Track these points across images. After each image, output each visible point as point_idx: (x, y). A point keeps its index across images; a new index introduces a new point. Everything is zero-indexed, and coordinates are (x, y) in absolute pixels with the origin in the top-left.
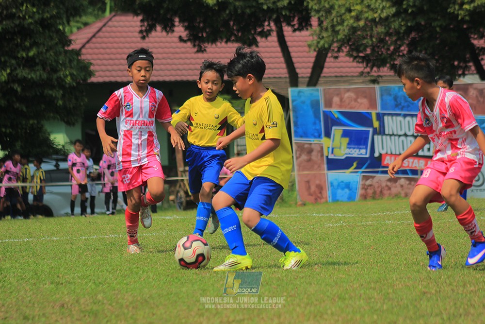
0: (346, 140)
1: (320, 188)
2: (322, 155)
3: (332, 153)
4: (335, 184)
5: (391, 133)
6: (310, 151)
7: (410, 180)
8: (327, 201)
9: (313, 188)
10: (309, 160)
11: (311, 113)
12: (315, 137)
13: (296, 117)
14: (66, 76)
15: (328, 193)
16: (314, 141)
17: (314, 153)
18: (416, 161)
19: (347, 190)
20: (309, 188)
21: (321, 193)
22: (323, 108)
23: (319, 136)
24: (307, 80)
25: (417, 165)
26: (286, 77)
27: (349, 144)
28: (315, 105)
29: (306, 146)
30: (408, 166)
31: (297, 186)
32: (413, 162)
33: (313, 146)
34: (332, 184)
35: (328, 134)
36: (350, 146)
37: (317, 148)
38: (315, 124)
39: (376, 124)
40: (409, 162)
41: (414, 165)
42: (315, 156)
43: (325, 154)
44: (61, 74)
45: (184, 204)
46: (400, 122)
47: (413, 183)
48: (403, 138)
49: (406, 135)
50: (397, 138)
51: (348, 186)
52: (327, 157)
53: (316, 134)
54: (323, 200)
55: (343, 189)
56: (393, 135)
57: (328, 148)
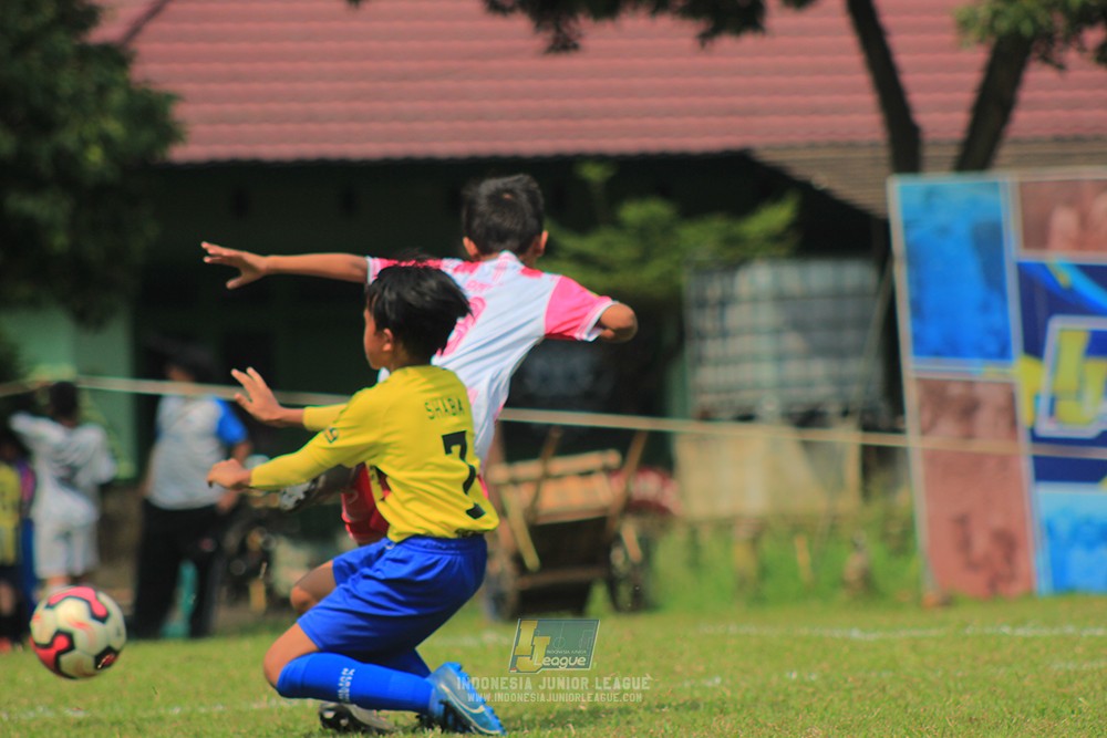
0: (1100, 369)
1: (1008, 543)
2: (1014, 423)
3: (1051, 413)
4: (1063, 527)
8: (1030, 594)
9: (981, 543)
11: (971, 268)
12: (987, 355)
13: (918, 283)
14: (84, 143)
15: (1036, 561)
16: (984, 372)
17: (985, 418)
20: (965, 544)
21: (1009, 560)
22: (1015, 252)
23: (1003, 353)
24: (953, 152)
26: (873, 145)
28: (988, 241)
31: (922, 535)
33: (981, 391)
34: (1051, 530)
35: (1035, 346)
37: (992, 398)
38: (985, 308)
42: (985, 425)
43: (1025, 414)
44: (68, 139)
45: (512, 599)
52: (1032, 431)
53: (993, 347)
54: (1019, 589)
55: (1090, 545)
57: (1037, 398)
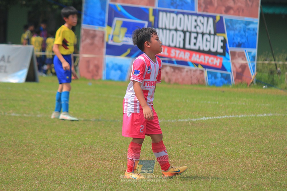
0: (124, 30)
2: (103, 41)
3: (112, 39)
4: (110, 65)
5: (164, 27)
6: (94, 36)
7: (174, 68)
9: (92, 67)
10: (92, 44)
11: (99, 5)
12: (100, 25)
16: (98, 28)
18: (182, 53)
19: (119, 72)
21: (97, 71)
22: (109, 2)
23: (103, 25)
25: (183, 57)
27: (127, 33)
29: (91, 32)
30: (175, 57)
32: (179, 54)
33: (97, 33)
34: (107, 66)
35: (110, 24)
36: (127, 35)
37: (99, 34)
38: (100, 14)
39: (152, 18)
40: (175, 53)
41: (180, 56)
42: (97, 41)
43: (106, 39)
46: (173, 18)
47: (177, 71)
48: (174, 32)
49: (176, 30)
50: (168, 31)
51: (120, 68)
52: (107, 43)
54: (98, 78)
55: (116, 70)
56: (166, 29)
57: (109, 35)
